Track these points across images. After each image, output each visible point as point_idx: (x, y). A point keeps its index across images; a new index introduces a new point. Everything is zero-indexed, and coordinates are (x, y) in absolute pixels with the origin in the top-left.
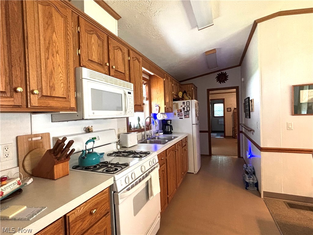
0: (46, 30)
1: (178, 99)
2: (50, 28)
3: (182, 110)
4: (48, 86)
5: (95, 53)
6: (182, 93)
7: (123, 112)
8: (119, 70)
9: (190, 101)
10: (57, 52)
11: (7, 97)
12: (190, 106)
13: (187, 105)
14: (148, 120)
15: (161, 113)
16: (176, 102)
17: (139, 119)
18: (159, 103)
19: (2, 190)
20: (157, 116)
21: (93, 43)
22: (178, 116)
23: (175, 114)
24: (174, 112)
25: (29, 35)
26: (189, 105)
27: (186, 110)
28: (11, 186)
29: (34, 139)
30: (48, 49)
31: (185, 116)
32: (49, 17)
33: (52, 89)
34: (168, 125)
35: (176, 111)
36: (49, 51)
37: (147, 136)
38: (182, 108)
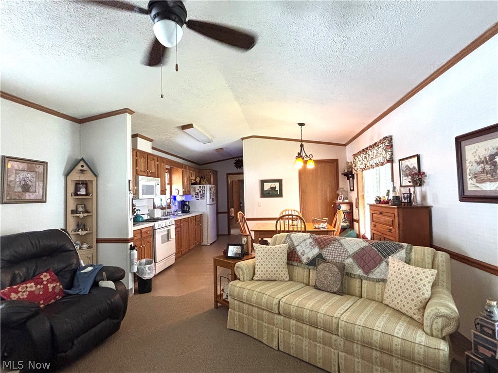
1: (195, 184)
3: (199, 193)
5: (143, 166)
6: (199, 179)
7: (155, 195)
8: (153, 172)
9: (205, 185)
13: (203, 189)
14: (169, 201)
15: (179, 196)
16: (194, 186)
17: (161, 200)
18: (178, 188)
20: (177, 198)
21: (142, 161)
22: (195, 198)
23: (193, 196)
24: (192, 194)
26: (205, 189)
27: (202, 193)
31: (201, 198)
34: (186, 205)
35: (193, 194)
37: (168, 213)
38: (198, 191)
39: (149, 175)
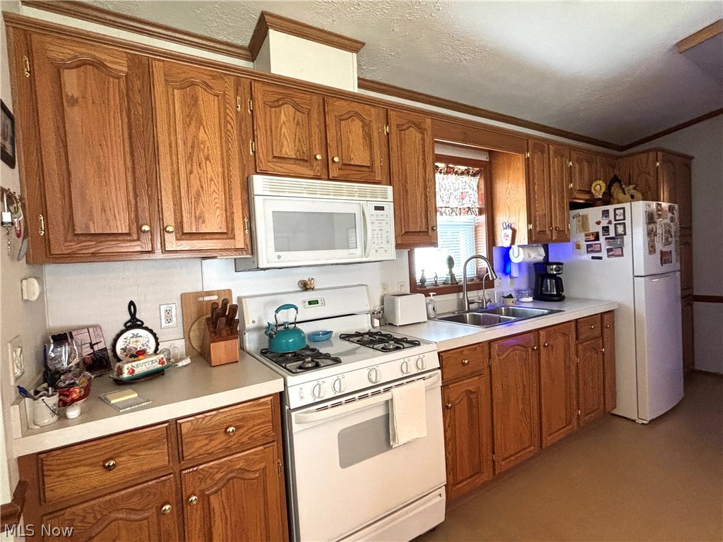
0: (187, 125)
1: (588, 203)
2: (193, 122)
3: (601, 234)
4: (193, 217)
5: (289, 141)
6: (603, 185)
7: (359, 251)
8: (352, 163)
9: (627, 205)
10: (207, 158)
11: (134, 241)
12: (628, 222)
13: (617, 218)
15: (519, 246)
16: (582, 212)
17: (451, 262)
18: (512, 220)
19: (132, 366)
20: (511, 253)
21: (284, 122)
22: (588, 252)
23: (578, 247)
24: (572, 239)
25: (160, 145)
26: (624, 219)
27: (612, 234)
28: (147, 364)
29: (207, 298)
30: (190, 158)
31: (609, 250)
32: (193, 102)
33: (201, 221)
34: (551, 276)
35: (581, 239)
36: (192, 160)
37: (469, 303)
38: (599, 229)
39: (334, 172)
